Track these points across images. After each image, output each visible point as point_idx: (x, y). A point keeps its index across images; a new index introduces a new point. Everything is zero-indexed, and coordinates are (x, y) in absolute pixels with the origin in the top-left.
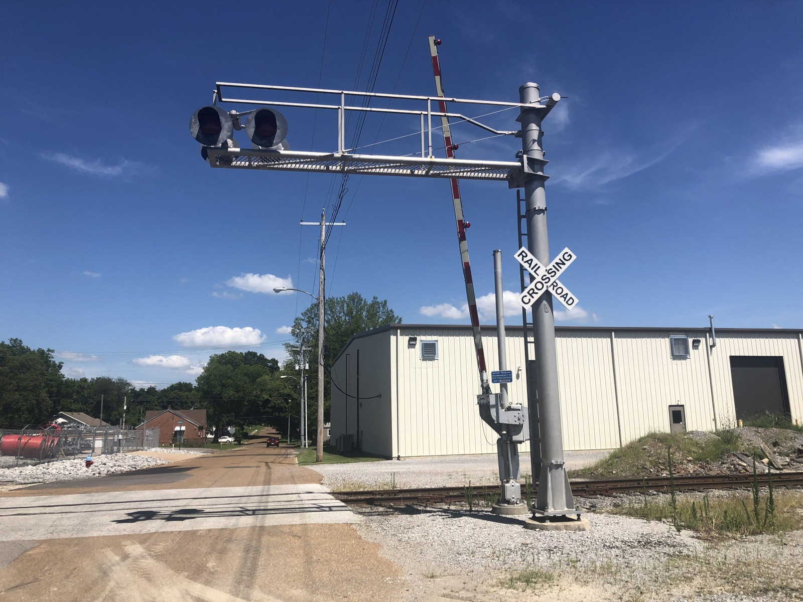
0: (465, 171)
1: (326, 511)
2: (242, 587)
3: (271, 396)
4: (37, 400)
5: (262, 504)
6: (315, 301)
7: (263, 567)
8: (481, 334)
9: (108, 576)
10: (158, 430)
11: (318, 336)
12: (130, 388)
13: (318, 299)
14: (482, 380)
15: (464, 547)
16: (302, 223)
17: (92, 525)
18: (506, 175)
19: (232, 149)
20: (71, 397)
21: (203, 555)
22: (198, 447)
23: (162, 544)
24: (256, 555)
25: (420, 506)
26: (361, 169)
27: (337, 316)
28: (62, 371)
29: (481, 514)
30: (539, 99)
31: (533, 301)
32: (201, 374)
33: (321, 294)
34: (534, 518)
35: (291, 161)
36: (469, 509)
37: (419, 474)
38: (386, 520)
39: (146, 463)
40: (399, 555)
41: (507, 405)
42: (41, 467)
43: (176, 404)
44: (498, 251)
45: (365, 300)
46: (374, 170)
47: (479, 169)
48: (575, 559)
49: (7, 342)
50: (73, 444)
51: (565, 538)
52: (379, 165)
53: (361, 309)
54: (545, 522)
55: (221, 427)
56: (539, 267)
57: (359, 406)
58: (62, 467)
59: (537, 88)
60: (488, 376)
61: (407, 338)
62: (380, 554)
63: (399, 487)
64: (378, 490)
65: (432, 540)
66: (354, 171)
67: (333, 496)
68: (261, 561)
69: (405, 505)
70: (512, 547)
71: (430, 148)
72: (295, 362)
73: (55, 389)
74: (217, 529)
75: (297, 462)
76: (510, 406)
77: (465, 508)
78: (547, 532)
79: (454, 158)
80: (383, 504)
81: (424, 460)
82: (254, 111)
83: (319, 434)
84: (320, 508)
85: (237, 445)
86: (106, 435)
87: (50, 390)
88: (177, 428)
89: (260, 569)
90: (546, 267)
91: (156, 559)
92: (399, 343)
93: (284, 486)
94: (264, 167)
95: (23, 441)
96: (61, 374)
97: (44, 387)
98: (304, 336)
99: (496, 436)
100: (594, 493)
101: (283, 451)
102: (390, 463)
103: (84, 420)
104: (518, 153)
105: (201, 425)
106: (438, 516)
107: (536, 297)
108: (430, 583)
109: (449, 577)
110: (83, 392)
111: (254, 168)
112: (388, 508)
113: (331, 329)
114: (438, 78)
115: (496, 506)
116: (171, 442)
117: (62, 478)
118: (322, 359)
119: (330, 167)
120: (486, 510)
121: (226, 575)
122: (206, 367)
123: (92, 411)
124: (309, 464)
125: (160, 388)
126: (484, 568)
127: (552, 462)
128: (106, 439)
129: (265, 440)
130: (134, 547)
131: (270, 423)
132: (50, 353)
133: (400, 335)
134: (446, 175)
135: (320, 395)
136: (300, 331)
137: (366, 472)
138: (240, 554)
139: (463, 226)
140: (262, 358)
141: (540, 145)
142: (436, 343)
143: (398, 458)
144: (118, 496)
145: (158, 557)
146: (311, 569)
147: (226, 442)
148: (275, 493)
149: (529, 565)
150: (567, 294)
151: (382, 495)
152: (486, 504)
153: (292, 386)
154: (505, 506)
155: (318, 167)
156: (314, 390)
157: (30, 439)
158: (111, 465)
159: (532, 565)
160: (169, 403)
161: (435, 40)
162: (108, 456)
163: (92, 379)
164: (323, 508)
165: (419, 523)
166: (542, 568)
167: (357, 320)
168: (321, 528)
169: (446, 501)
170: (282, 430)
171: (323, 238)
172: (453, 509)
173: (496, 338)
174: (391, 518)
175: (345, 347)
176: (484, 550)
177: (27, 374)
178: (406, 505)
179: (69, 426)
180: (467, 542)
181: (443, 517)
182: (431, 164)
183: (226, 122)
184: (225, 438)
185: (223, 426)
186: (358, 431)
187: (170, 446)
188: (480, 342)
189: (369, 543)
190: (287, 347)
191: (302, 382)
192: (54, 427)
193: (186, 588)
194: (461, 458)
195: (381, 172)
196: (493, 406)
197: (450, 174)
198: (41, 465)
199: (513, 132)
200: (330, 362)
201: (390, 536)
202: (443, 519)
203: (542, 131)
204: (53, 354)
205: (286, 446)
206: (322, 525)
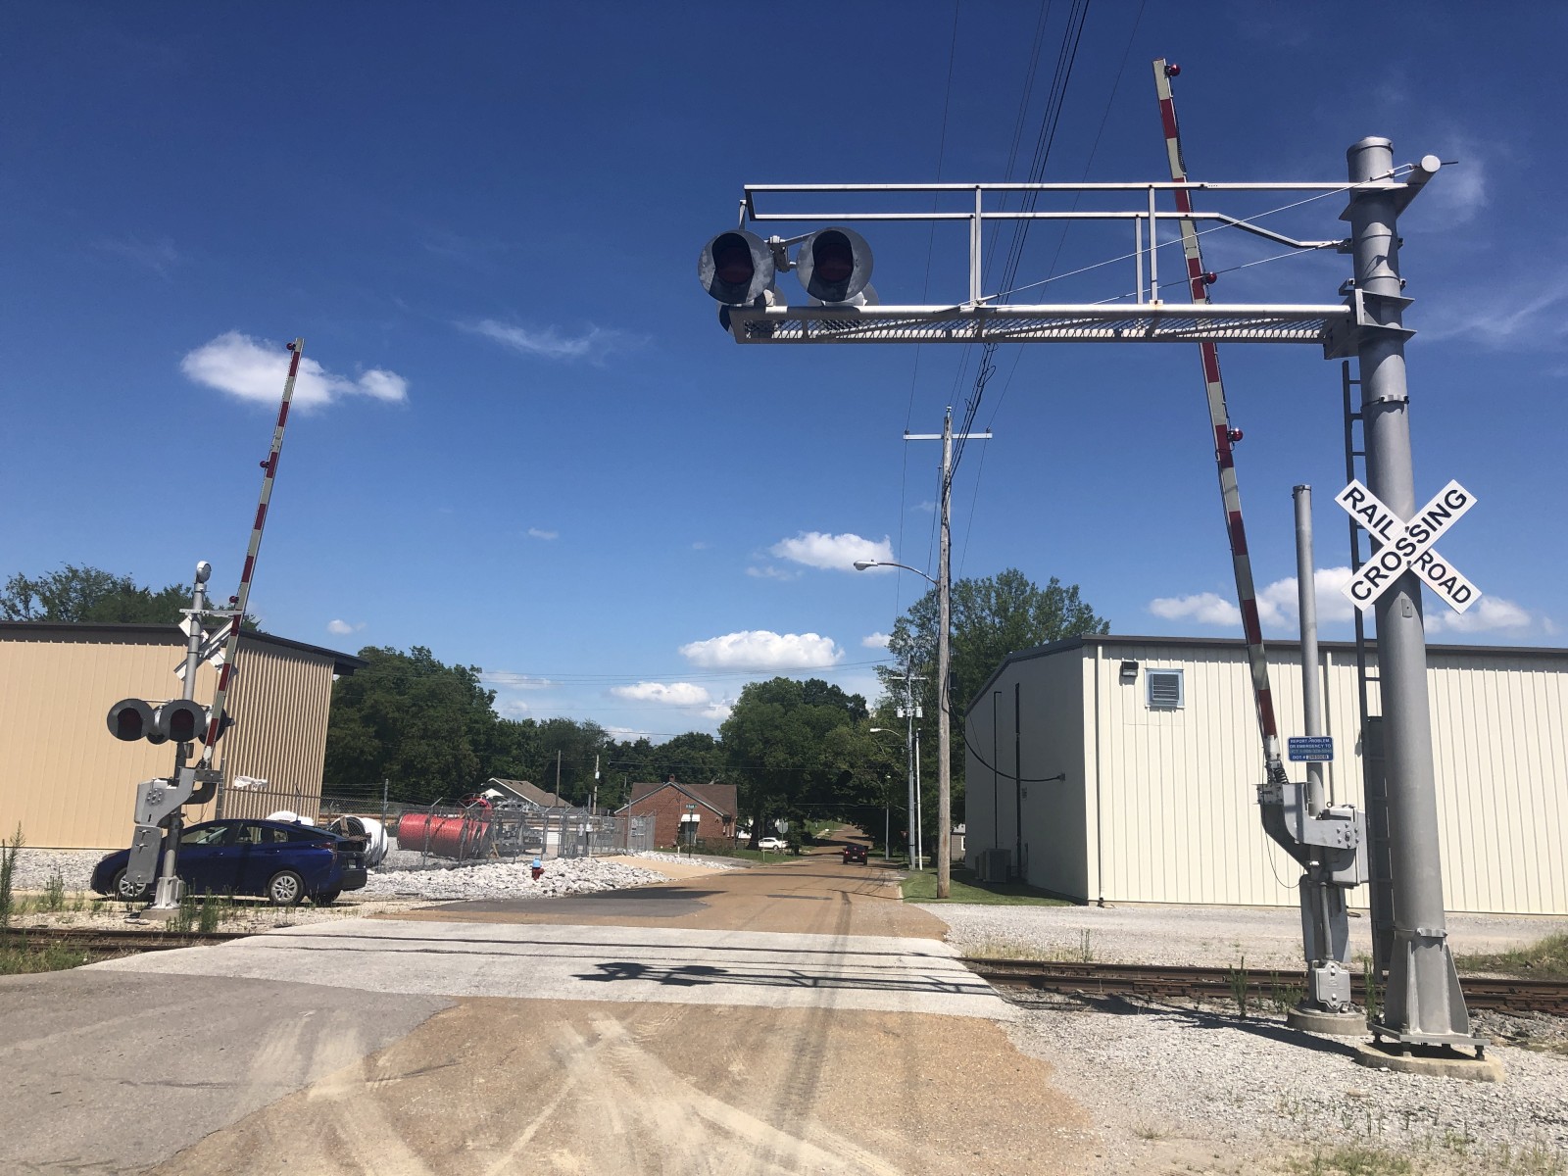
0: (1229, 328)
1: (949, 991)
2: (789, 1113)
3: (852, 766)
4: (455, 757)
5: (832, 969)
6: (932, 587)
7: (828, 1083)
8: (1264, 659)
9: (565, 1067)
10: (651, 819)
11: (937, 654)
12: (605, 739)
13: (937, 583)
14: (1267, 754)
15: (1221, 1086)
16: (907, 437)
17: (541, 980)
18: (1318, 332)
19: (772, 309)
20: (508, 753)
21: (723, 1051)
22: (723, 855)
23: (655, 1023)
24: (815, 1060)
25: (1138, 998)
26: (1014, 332)
27: (976, 615)
28: (494, 707)
29: (1263, 1025)
30: (1392, 172)
31: (1376, 593)
32: (728, 718)
33: (944, 573)
34: (1377, 1044)
35: (880, 325)
36: (1238, 1013)
37: (1141, 936)
38: (1065, 1019)
39: (631, 879)
40: (1086, 1089)
41: (1321, 807)
42: (460, 872)
43: (685, 773)
44: (1304, 488)
45: (1033, 584)
46: (1039, 334)
47: (1259, 321)
48: (1463, 1138)
49: (408, 654)
50: (512, 836)
51: (1446, 1092)
52: (1050, 323)
53: (1025, 602)
54: (1401, 1055)
55: (763, 820)
56: (1391, 522)
57: (1020, 794)
58: (494, 875)
59: (1388, 147)
60: (1280, 746)
61: (1117, 664)
62: (1051, 1081)
63: (1096, 960)
64: (1054, 960)
65: (1156, 1067)
66: (1001, 337)
67: (964, 964)
68: (825, 1072)
69: (1108, 995)
70: (1325, 1098)
71: (1154, 285)
72: (897, 703)
73: (482, 738)
74: (747, 1007)
75: (901, 897)
76: (1328, 811)
77: (1231, 1012)
78: (1405, 1076)
79: (1209, 301)
80: (1063, 988)
81: (1153, 910)
82: (812, 234)
83: (941, 845)
84: (939, 986)
85: (791, 855)
86: (565, 822)
87: (475, 737)
88: (686, 818)
89: (821, 1086)
90: (1406, 522)
91: (643, 1048)
92: (1100, 673)
93: (874, 938)
94: (830, 338)
95: (433, 825)
96: (493, 711)
97: (466, 733)
98: (913, 654)
99: (1297, 870)
100: (1527, 1007)
101: (877, 873)
102: (1082, 912)
103: (529, 794)
104: (1345, 284)
105: (727, 813)
106: (1172, 1022)
107: (1384, 585)
108: (1145, 1148)
109: (1186, 1140)
110: (528, 744)
111: (813, 341)
112: (1072, 998)
113: (965, 640)
114: (1172, 143)
115: (1297, 1013)
116: (675, 843)
117: (493, 894)
118: (945, 698)
119: (954, 332)
120: (1275, 1018)
121: (762, 1090)
122: (737, 707)
123: (542, 779)
124: (923, 902)
125: (656, 741)
126: (1259, 1133)
127: (1419, 930)
128: (564, 830)
129: (840, 849)
130: (607, 1023)
131: (852, 817)
132: (475, 673)
133: (1104, 657)
134: (1189, 335)
135: (942, 769)
136: (906, 643)
137: (1034, 924)
138: (787, 1055)
139: (1226, 438)
140: (835, 692)
141: (1393, 264)
142: (1180, 674)
143: (1101, 902)
144: (582, 933)
145: (647, 1045)
146: (916, 1096)
147: (773, 848)
148: (857, 951)
149: (1359, 1138)
150: (1454, 579)
151: (1063, 972)
152: (1277, 1008)
153: (892, 748)
154: (1315, 1015)
155: (931, 332)
156: (933, 759)
157: (443, 823)
158: (573, 878)
159: (1366, 1139)
160: (672, 770)
161: (1166, 67)
162: (568, 860)
163: (542, 721)
164: (945, 987)
165: (1132, 1032)
166: (1386, 1146)
167: (1017, 624)
168: (938, 1024)
169: (1192, 994)
170: (874, 830)
171: (947, 464)
172: (1205, 1011)
173: (1299, 668)
174: (1075, 1018)
175: (992, 677)
176: (1263, 1097)
177: (439, 708)
178: (1110, 995)
179: (505, 803)
180: (1228, 1078)
181: (1181, 1024)
182: (1156, 317)
183: (763, 258)
184: (770, 841)
185: (767, 818)
186: (1019, 844)
187: (673, 849)
188: (1263, 675)
189: (1028, 1060)
190: (881, 674)
191: (910, 741)
192: (481, 805)
193: (693, 1103)
194: (1232, 912)
195: (1054, 336)
196: (1290, 809)
197: (1197, 335)
198: (461, 869)
199: (1335, 242)
200: (964, 707)
201: (1072, 1051)
202: (1183, 1028)
203: (1399, 237)
204: (479, 675)
205: (883, 863)
206: (941, 1017)
